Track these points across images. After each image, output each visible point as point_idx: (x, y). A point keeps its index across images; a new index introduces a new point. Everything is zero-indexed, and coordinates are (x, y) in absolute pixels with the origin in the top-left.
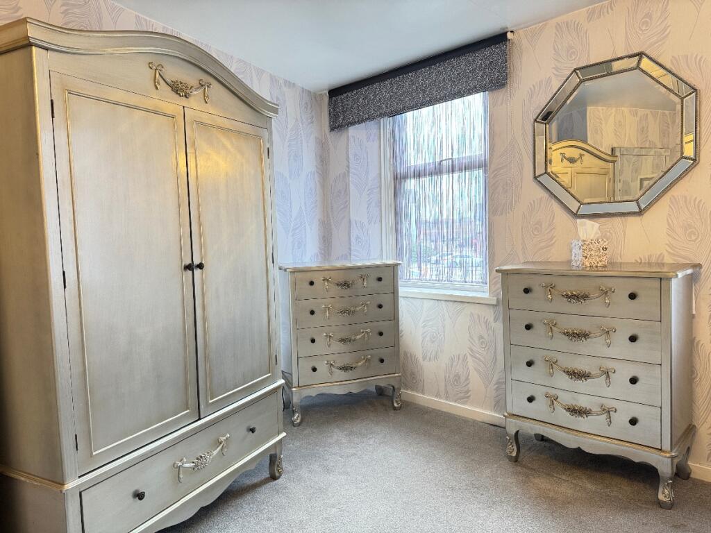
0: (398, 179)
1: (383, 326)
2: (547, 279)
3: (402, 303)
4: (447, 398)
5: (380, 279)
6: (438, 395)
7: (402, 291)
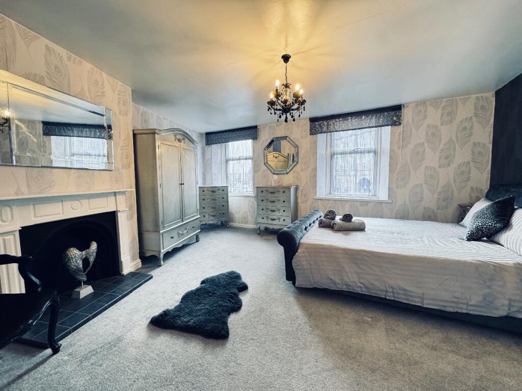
0: (227, 161)
1: (224, 204)
2: (267, 189)
3: (229, 198)
4: (242, 223)
5: (223, 190)
6: (239, 223)
7: (229, 194)
